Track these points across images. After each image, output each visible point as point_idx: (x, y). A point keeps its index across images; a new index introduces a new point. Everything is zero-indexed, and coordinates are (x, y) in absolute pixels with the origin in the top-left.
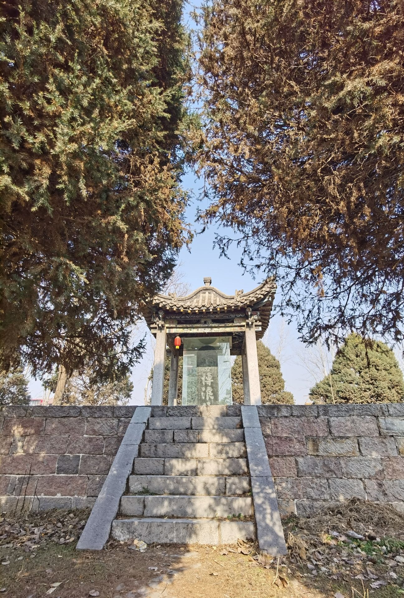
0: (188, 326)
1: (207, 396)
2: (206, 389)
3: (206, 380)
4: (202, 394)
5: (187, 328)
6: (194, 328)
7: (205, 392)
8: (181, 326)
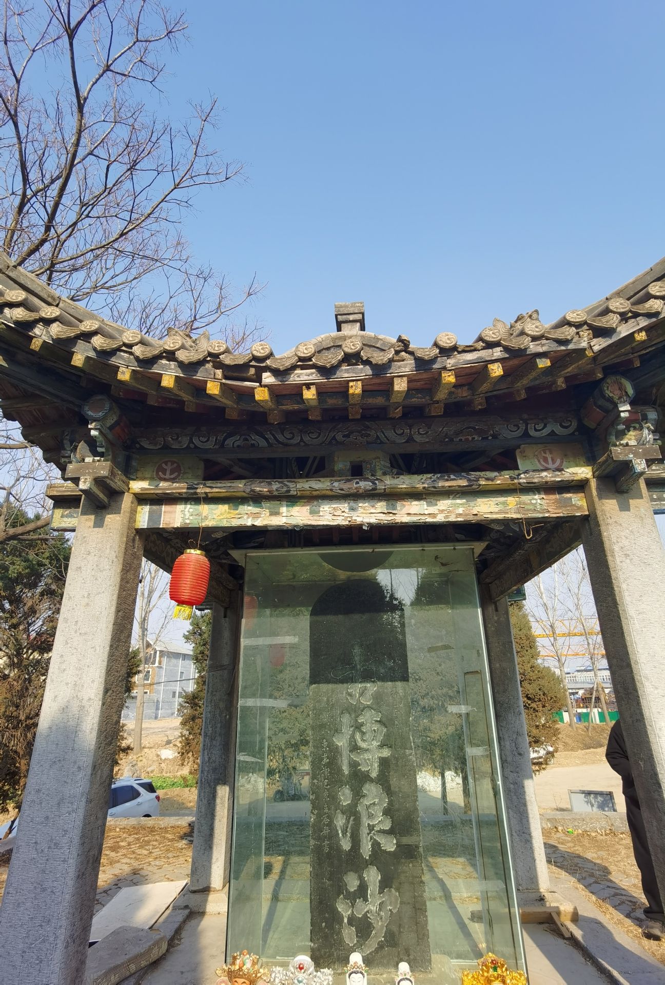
0: (262, 488)
1: (364, 831)
2: (358, 795)
3: (355, 748)
4: (340, 821)
5: (256, 499)
6: (292, 500)
7: (352, 813)
8: (218, 488)
